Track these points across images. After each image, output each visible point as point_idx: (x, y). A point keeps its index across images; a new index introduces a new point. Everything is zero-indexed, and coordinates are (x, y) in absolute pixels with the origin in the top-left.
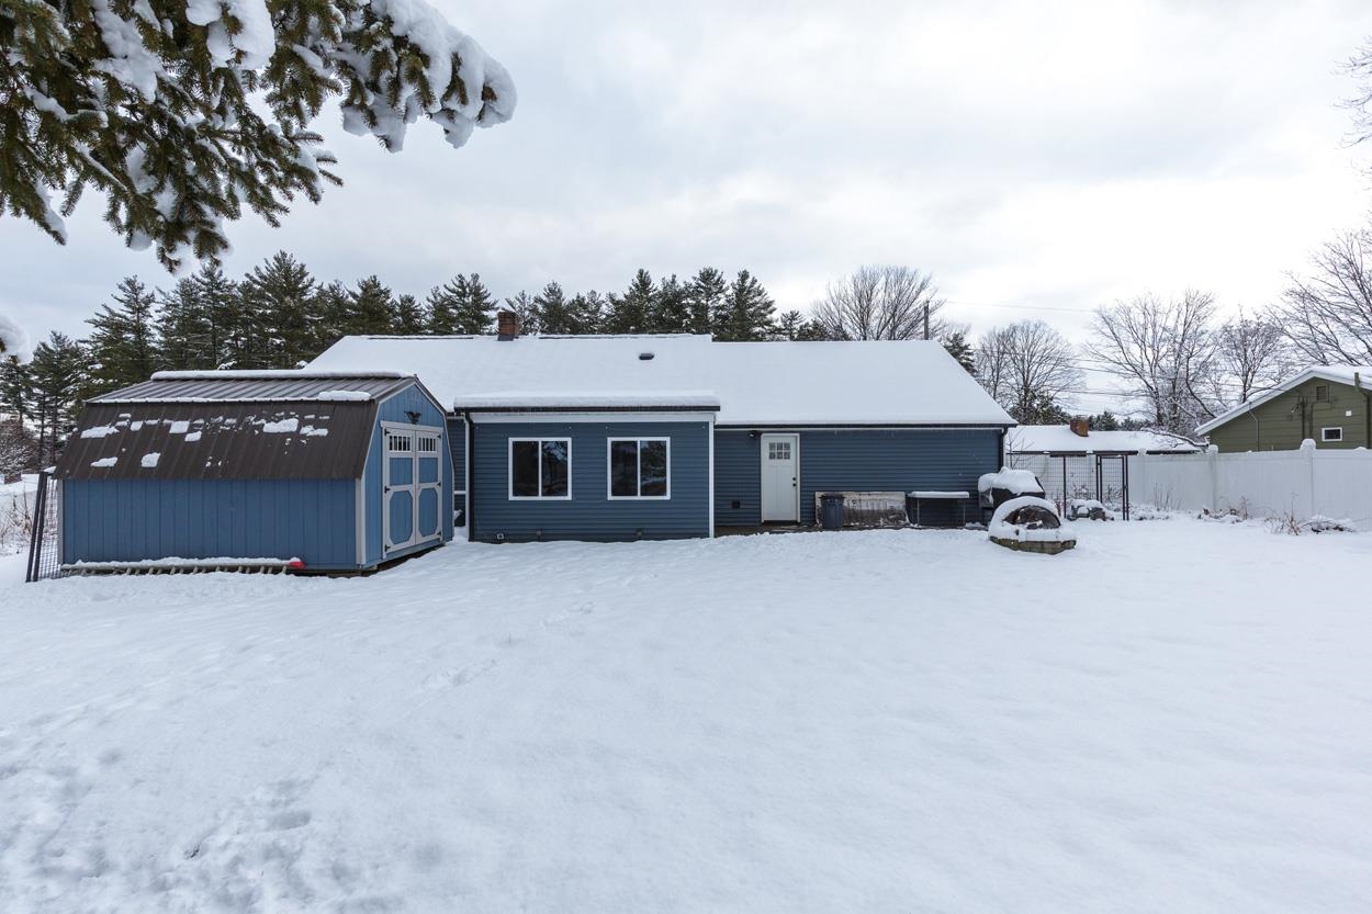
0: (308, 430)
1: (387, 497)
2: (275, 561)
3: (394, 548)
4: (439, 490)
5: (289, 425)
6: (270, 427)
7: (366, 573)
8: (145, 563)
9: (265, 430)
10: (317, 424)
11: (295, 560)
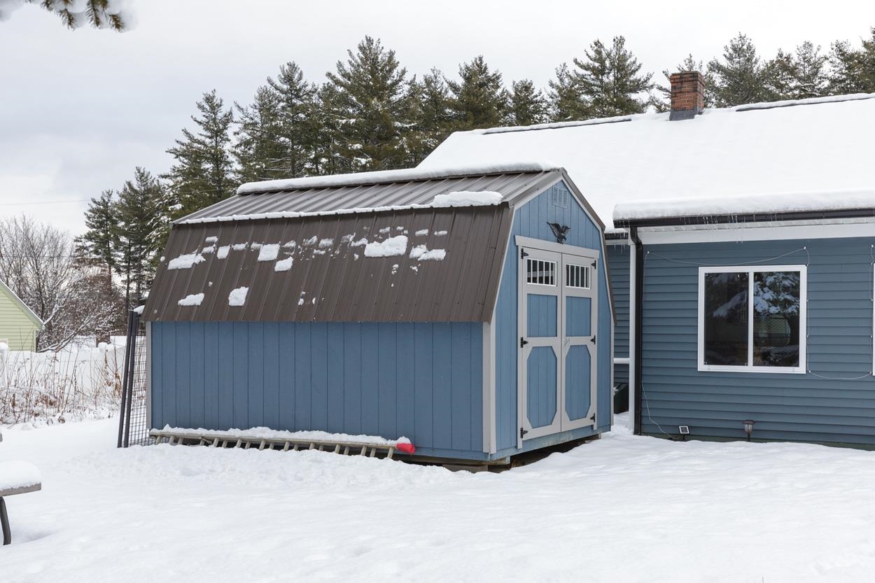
0: (420, 252)
1: (524, 354)
2: (378, 441)
3: (533, 433)
4: (593, 349)
5: (395, 245)
6: (374, 249)
7: (496, 467)
8: (234, 433)
9: (367, 253)
10: (432, 243)
11: (404, 440)
